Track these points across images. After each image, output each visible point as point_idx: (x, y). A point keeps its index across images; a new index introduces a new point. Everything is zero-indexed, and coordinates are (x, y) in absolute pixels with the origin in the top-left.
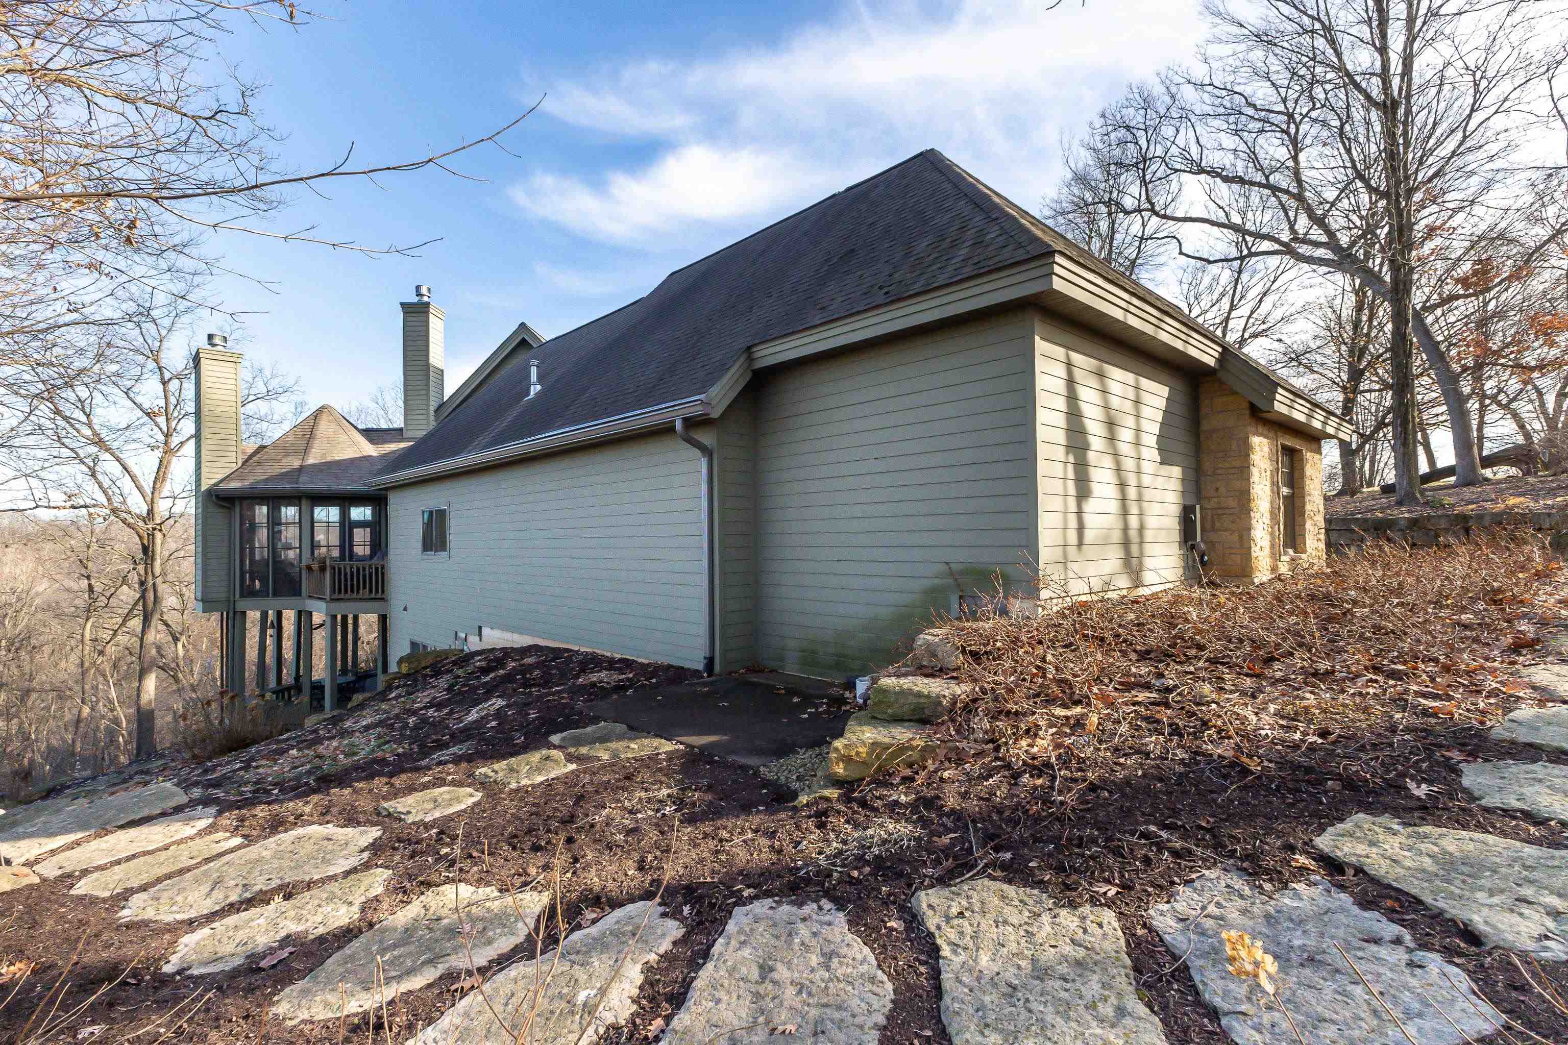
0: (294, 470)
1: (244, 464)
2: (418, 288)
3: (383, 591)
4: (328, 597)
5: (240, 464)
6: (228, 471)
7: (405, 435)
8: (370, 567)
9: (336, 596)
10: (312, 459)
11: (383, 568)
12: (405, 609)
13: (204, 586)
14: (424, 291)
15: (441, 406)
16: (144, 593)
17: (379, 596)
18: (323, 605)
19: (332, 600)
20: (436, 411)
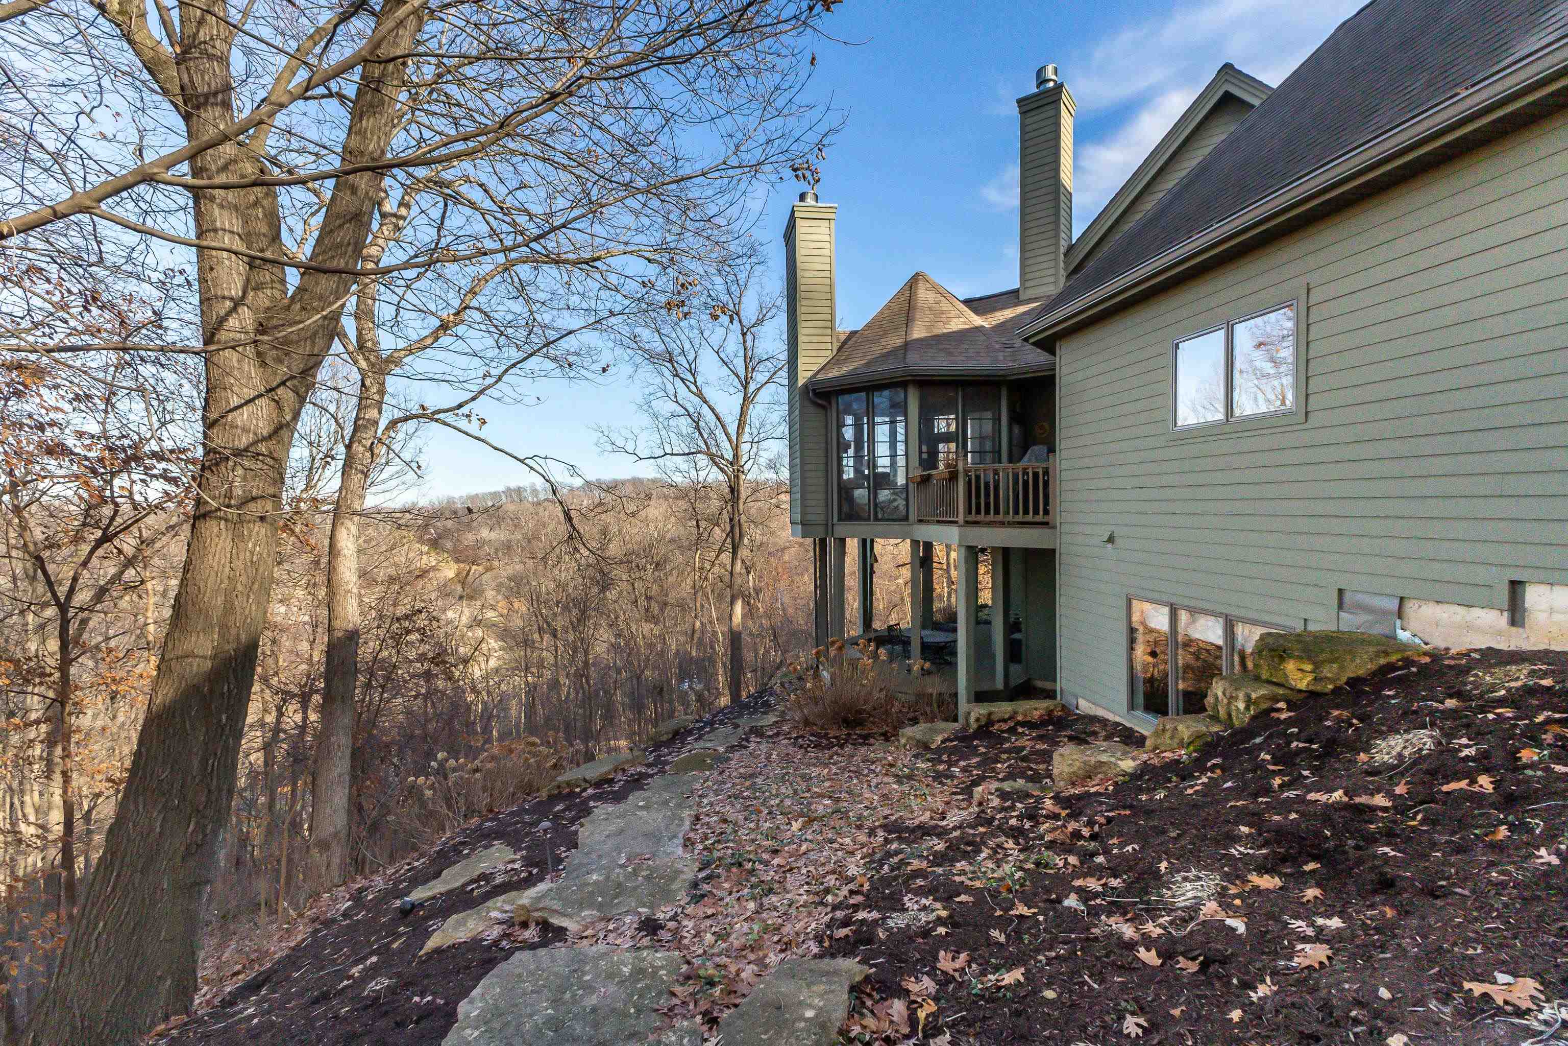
0: (897, 349)
1: (839, 350)
2: (1040, 72)
3: (1046, 512)
4: (961, 518)
5: (835, 352)
6: (823, 361)
7: (1021, 298)
8: (1025, 473)
9: (973, 517)
10: (918, 332)
11: (1046, 472)
12: (1111, 539)
13: (804, 506)
14: (1050, 73)
15: (1071, 248)
16: (732, 527)
17: (1040, 518)
18: (953, 533)
19: (967, 522)
20: (1066, 255)
